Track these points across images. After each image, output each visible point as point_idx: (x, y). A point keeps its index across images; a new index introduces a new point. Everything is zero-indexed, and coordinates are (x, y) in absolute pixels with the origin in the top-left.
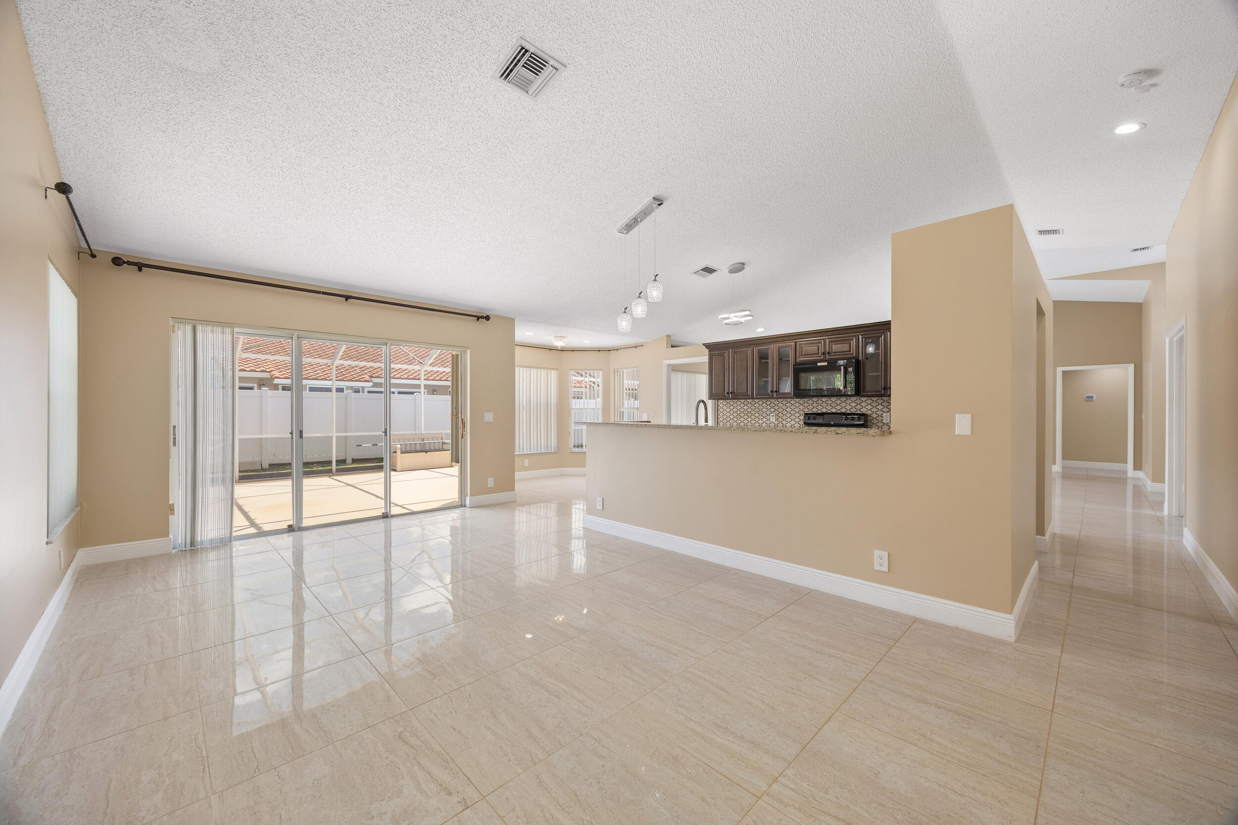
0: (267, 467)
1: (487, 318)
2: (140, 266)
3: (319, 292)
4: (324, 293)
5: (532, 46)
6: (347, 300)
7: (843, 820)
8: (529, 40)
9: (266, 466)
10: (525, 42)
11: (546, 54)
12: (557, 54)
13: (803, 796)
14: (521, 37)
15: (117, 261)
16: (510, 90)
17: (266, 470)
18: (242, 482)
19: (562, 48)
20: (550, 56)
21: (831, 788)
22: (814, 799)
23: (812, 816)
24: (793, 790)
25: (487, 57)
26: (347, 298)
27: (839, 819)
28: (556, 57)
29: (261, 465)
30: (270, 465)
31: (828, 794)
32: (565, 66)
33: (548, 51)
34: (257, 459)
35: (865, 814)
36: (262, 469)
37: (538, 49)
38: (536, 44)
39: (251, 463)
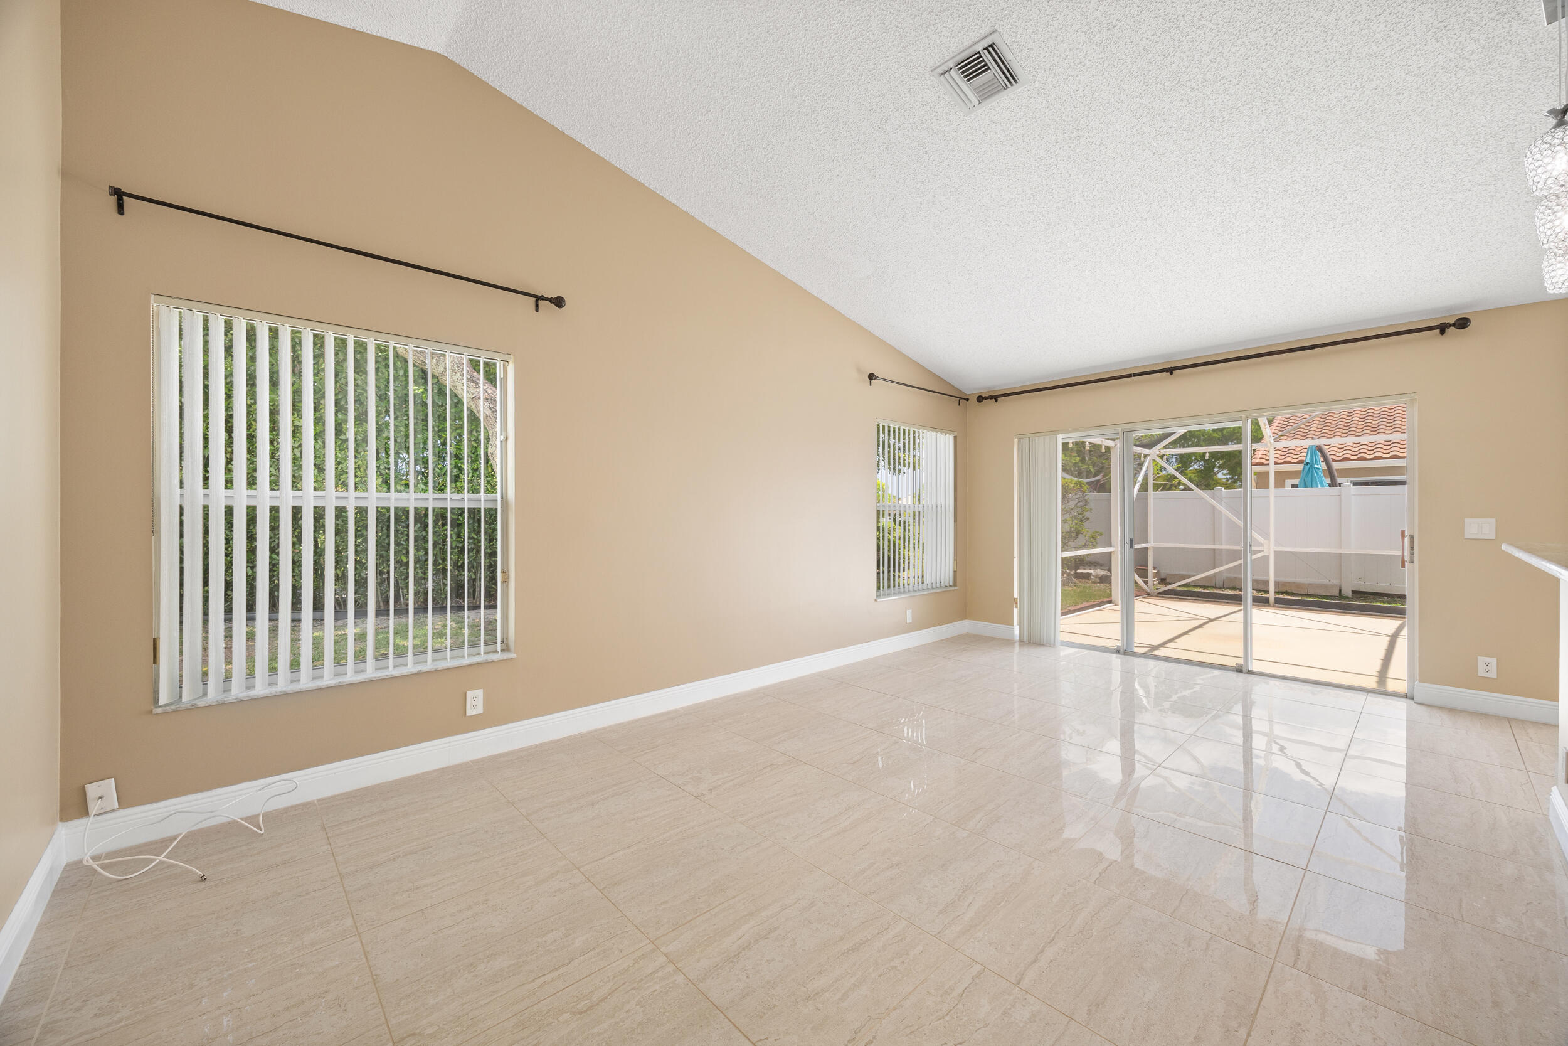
0: (1350, 595)
1: (1462, 323)
2: (995, 398)
3: (1129, 376)
4: (1136, 375)
5: (948, 63)
6: (1171, 374)
7: (597, 1004)
8: (938, 64)
9: (1347, 592)
10: (939, 69)
11: (964, 50)
12: (972, 36)
13: (642, 980)
14: (932, 71)
15: (980, 399)
16: (993, 104)
17: (1346, 598)
18: (1278, 607)
19: (965, 29)
20: (971, 47)
21: (643, 1011)
22: (634, 988)
23: (614, 977)
24: (654, 972)
25: (940, 110)
26: (1170, 370)
27: (601, 1001)
28: (976, 40)
29: (1340, 591)
30: (1354, 592)
31: (637, 1005)
32: (995, 31)
33: (962, 47)
34: (1335, 582)
35: (595, 1030)
36: (1341, 596)
37: (953, 57)
38: (947, 58)
39: (1325, 586)
